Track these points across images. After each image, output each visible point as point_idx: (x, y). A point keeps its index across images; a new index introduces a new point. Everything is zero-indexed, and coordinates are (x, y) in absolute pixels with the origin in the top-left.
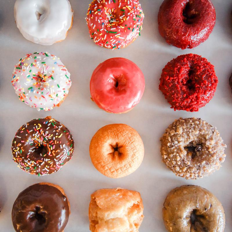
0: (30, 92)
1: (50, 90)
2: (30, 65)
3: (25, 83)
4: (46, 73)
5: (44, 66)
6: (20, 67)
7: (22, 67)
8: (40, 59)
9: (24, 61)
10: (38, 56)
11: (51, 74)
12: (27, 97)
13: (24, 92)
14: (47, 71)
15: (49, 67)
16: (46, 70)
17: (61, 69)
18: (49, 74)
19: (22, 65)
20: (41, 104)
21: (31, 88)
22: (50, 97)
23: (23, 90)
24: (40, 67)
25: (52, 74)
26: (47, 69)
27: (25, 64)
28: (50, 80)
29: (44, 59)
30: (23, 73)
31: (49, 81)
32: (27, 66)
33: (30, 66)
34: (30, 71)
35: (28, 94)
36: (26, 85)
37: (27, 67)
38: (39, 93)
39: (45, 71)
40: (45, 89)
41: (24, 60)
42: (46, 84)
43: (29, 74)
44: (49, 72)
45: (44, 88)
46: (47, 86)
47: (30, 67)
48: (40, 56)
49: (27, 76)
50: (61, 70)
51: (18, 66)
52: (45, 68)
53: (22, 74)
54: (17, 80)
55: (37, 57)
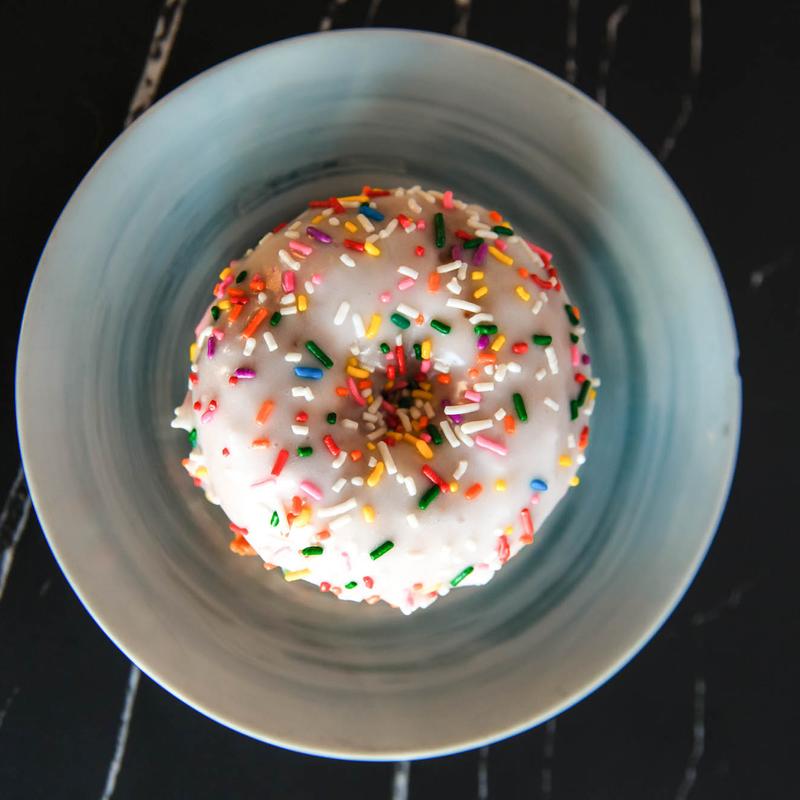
0: (294, 358)
1: (344, 498)
2: (487, 318)
3: (345, 308)
4: (455, 444)
5: (501, 415)
6: (449, 240)
7: (457, 265)
8: (540, 377)
9: (500, 261)
10: (557, 353)
11: (457, 477)
12: (251, 344)
13: (284, 312)
14: (469, 443)
15: (501, 452)
16: (473, 437)
17: (509, 533)
18: (455, 467)
19: (468, 254)
20: (226, 451)
21: (319, 359)
22: (291, 504)
23: (296, 304)
24: (487, 388)
25: (453, 489)
26: (481, 443)
27: (477, 276)
28: (411, 487)
29: (549, 402)
30: (414, 275)
31: (400, 479)
32: (471, 299)
33: (474, 320)
34: (441, 325)
35: (272, 346)
36: (339, 320)
37: (468, 295)
38: (301, 431)
39: (467, 429)
40: (337, 465)
41: (510, 262)
42: (380, 459)
43: (420, 319)
44: (463, 466)
45: (344, 455)
46: (366, 473)
47: (468, 315)
48: (559, 365)
49: (403, 310)
50: (500, 532)
51: (451, 226)
52: (487, 425)
53: (404, 271)
54: (354, 246)
55: (549, 352)
